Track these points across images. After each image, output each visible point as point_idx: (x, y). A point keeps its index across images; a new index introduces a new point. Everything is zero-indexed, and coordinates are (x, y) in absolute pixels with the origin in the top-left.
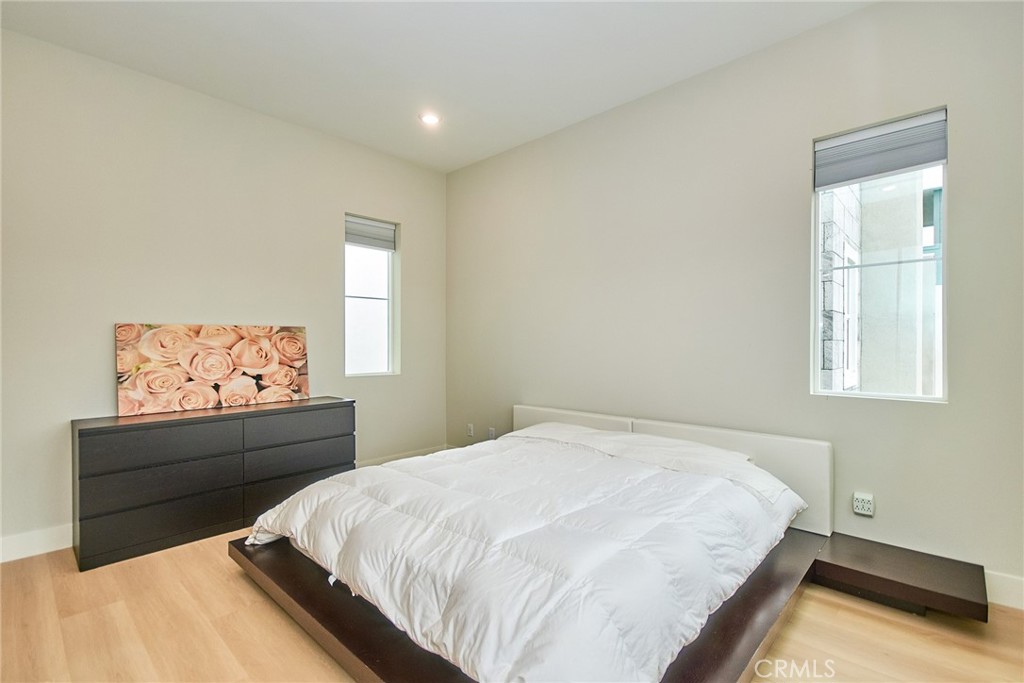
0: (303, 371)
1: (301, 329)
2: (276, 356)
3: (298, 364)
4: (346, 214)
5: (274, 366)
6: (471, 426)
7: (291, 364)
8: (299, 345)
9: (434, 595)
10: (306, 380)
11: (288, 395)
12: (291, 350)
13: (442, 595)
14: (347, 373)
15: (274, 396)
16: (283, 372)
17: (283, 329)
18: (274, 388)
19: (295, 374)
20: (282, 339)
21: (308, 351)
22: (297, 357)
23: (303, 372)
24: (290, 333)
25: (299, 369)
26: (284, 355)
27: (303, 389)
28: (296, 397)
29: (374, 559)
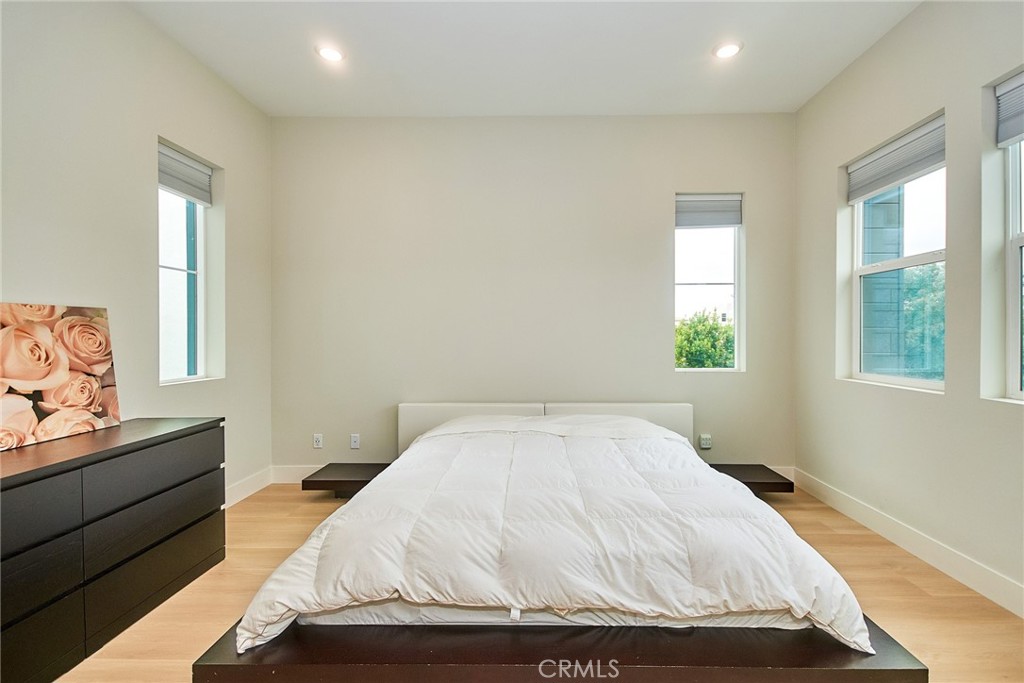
0: (108, 381)
1: (100, 312)
2: (64, 358)
3: (100, 370)
4: (162, 141)
5: (62, 375)
6: (319, 436)
7: (89, 371)
8: (100, 338)
9: (672, 570)
10: (114, 396)
11: (88, 422)
12: (88, 347)
13: (682, 567)
14: (161, 379)
15: (66, 424)
16: (77, 384)
17: (72, 311)
18: (65, 412)
19: (96, 386)
20: (71, 328)
21: (113, 348)
22: (97, 357)
23: (107, 383)
24: (84, 317)
25: (102, 378)
26: (77, 356)
27: (110, 411)
28: (100, 424)
29: (577, 566)
